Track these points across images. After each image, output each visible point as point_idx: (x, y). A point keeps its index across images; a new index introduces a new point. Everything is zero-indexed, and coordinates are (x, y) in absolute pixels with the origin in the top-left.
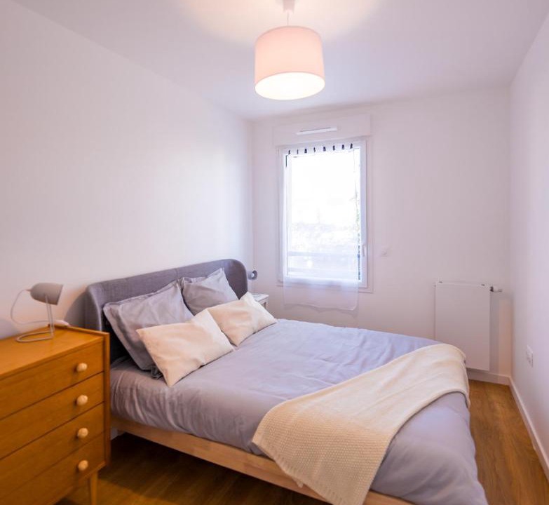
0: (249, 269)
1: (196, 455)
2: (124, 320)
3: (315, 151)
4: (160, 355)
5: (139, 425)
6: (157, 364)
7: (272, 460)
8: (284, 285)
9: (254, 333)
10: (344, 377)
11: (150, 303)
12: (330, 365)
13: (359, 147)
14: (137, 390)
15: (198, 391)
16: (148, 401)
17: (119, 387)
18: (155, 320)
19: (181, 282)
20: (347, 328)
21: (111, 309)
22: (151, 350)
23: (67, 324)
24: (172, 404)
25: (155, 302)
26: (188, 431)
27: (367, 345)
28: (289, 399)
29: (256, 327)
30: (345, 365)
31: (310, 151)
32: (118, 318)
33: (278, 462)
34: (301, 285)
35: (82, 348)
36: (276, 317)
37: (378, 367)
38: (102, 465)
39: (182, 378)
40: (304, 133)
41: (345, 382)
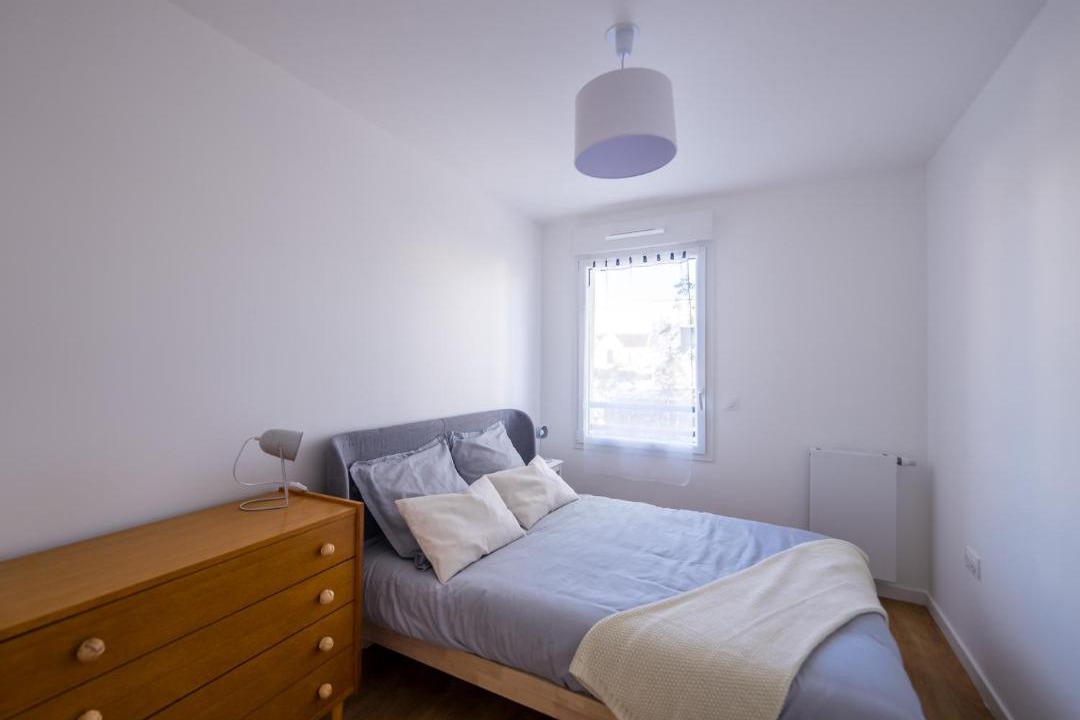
0: (537, 425)
1: (480, 685)
2: (377, 486)
3: (631, 262)
4: (428, 538)
5: (397, 635)
6: (424, 551)
7: (600, 702)
8: (585, 447)
9: (550, 512)
10: (693, 581)
11: (411, 464)
12: (671, 563)
13: (696, 256)
14: (396, 586)
15: (485, 591)
16: (412, 604)
17: (371, 581)
18: (418, 486)
19: (449, 436)
20: (681, 511)
21: (359, 470)
22: (416, 530)
23: (305, 488)
24: (446, 607)
25: (417, 464)
26: (468, 648)
27: (718, 535)
28: (620, 610)
29: (553, 504)
30: (692, 564)
31: (624, 263)
32: (369, 483)
33: (610, 705)
34: (609, 449)
35: (327, 522)
36: (578, 491)
37: (741, 568)
38: (349, 691)
39: (459, 572)
40: (615, 237)
41: (697, 590)
